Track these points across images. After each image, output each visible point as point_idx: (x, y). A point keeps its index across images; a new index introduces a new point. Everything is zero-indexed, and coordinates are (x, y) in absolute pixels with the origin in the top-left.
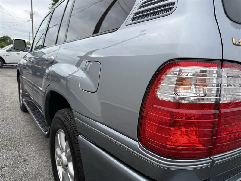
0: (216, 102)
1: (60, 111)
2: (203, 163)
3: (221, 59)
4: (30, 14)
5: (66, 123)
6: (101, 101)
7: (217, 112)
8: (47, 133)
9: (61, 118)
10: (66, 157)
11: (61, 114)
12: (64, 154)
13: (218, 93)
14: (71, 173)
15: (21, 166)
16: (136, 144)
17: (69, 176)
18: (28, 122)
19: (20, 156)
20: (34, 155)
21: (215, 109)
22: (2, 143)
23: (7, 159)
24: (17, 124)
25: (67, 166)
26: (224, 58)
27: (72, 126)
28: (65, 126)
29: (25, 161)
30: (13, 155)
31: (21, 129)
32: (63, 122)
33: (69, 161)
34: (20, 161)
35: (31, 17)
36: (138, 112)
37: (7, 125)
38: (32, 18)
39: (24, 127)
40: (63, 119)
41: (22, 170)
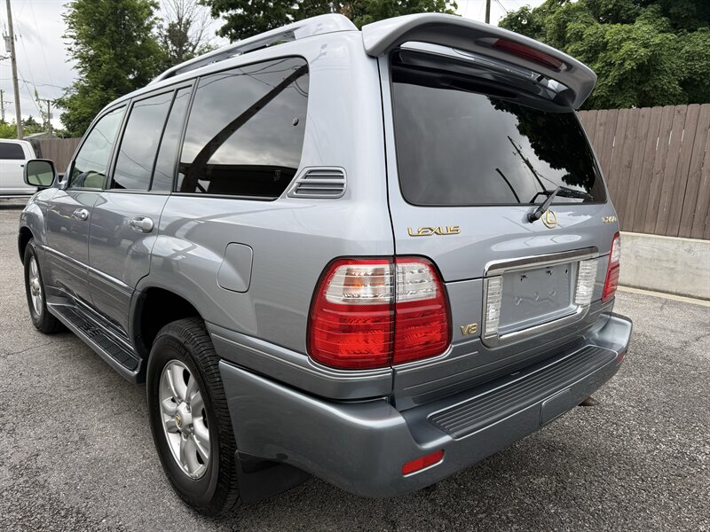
0: (391, 301)
1: (173, 323)
2: (384, 373)
3: (393, 254)
4: (5, 38)
5: (190, 346)
6: (255, 301)
7: (392, 313)
8: (136, 373)
9: (176, 336)
10: (189, 409)
11: (174, 330)
12: (184, 405)
13: (393, 292)
14: (203, 436)
15: (78, 449)
16: (305, 358)
17: (197, 442)
18: (64, 357)
19: (68, 431)
20: (101, 426)
21: (391, 309)
22: (14, 407)
23: (40, 438)
24: (37, 363)
25: (191, 425)
26: (397, 253)
27: (203, 349)
28: (187, 350)
29: (83, 439)
30: (52, 430)
31: (53, 375)
32: (182, 345)
33: (194, 415)
34: (71, 440)
35: (8, 47)
36: (306, 315)
37: (12, 367)
38: (12, 49)
39: (58, 371)
40: (182, 340)
41: (82, 456)
